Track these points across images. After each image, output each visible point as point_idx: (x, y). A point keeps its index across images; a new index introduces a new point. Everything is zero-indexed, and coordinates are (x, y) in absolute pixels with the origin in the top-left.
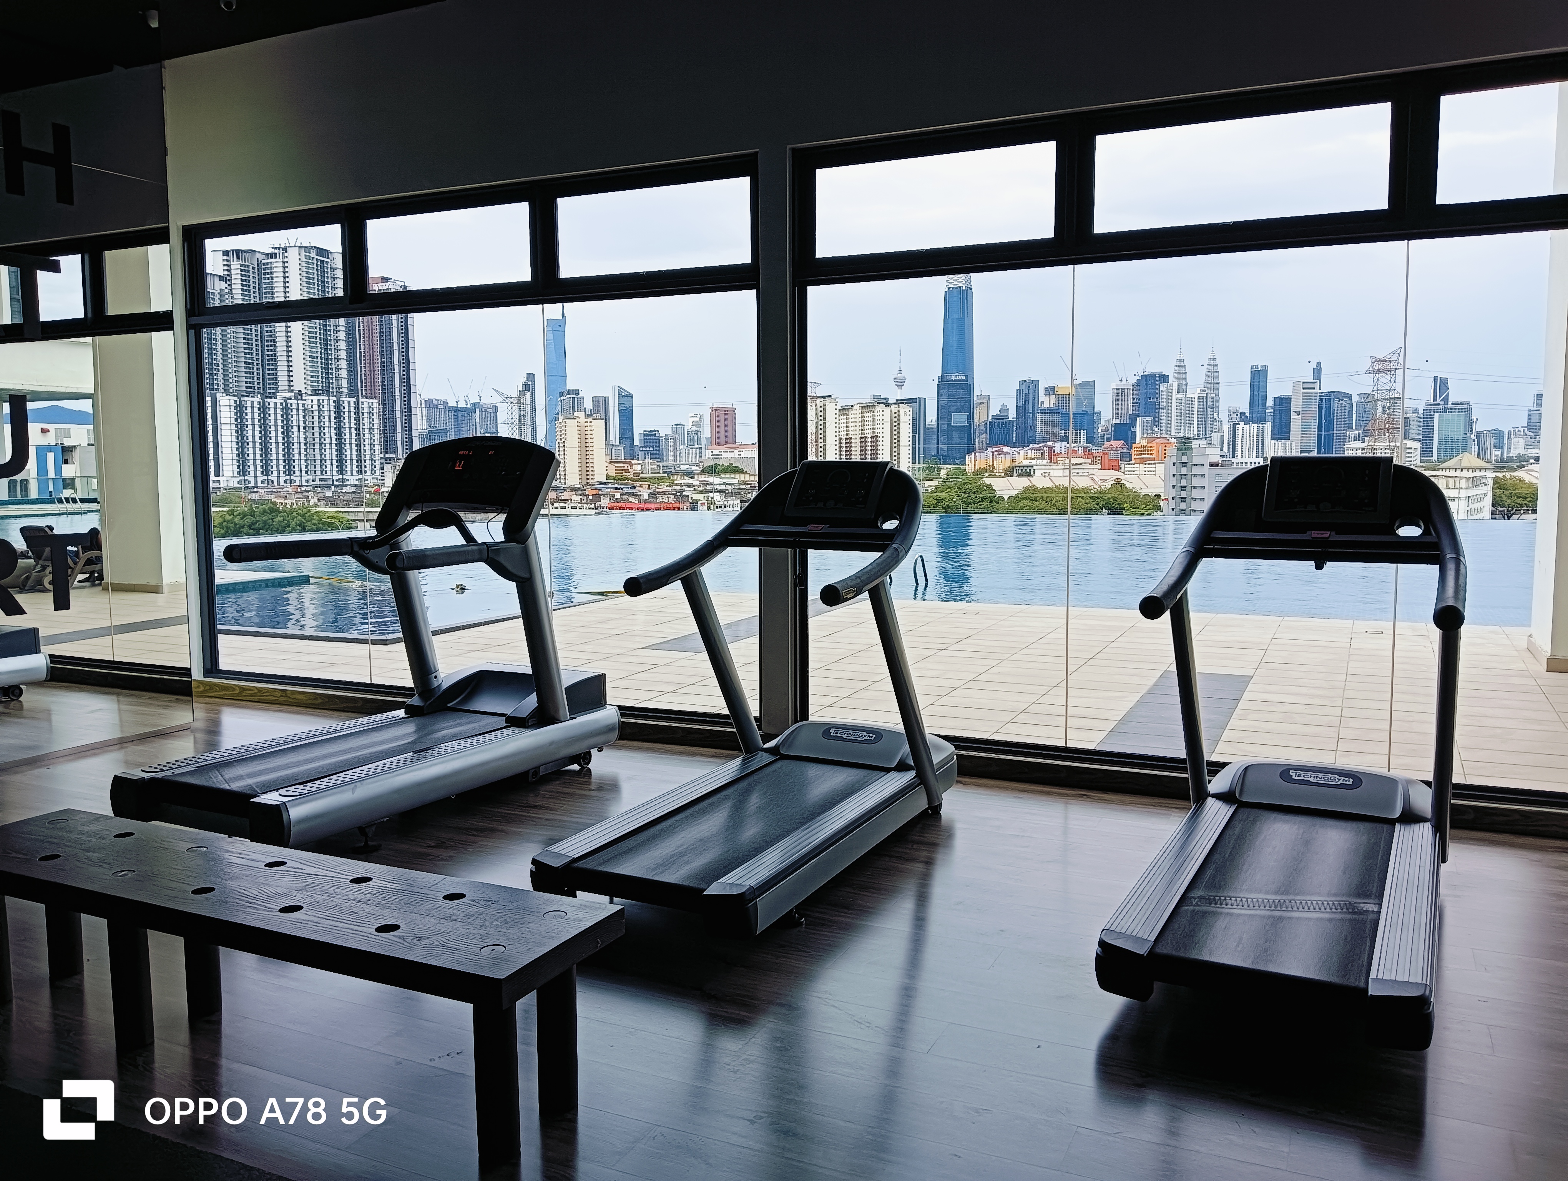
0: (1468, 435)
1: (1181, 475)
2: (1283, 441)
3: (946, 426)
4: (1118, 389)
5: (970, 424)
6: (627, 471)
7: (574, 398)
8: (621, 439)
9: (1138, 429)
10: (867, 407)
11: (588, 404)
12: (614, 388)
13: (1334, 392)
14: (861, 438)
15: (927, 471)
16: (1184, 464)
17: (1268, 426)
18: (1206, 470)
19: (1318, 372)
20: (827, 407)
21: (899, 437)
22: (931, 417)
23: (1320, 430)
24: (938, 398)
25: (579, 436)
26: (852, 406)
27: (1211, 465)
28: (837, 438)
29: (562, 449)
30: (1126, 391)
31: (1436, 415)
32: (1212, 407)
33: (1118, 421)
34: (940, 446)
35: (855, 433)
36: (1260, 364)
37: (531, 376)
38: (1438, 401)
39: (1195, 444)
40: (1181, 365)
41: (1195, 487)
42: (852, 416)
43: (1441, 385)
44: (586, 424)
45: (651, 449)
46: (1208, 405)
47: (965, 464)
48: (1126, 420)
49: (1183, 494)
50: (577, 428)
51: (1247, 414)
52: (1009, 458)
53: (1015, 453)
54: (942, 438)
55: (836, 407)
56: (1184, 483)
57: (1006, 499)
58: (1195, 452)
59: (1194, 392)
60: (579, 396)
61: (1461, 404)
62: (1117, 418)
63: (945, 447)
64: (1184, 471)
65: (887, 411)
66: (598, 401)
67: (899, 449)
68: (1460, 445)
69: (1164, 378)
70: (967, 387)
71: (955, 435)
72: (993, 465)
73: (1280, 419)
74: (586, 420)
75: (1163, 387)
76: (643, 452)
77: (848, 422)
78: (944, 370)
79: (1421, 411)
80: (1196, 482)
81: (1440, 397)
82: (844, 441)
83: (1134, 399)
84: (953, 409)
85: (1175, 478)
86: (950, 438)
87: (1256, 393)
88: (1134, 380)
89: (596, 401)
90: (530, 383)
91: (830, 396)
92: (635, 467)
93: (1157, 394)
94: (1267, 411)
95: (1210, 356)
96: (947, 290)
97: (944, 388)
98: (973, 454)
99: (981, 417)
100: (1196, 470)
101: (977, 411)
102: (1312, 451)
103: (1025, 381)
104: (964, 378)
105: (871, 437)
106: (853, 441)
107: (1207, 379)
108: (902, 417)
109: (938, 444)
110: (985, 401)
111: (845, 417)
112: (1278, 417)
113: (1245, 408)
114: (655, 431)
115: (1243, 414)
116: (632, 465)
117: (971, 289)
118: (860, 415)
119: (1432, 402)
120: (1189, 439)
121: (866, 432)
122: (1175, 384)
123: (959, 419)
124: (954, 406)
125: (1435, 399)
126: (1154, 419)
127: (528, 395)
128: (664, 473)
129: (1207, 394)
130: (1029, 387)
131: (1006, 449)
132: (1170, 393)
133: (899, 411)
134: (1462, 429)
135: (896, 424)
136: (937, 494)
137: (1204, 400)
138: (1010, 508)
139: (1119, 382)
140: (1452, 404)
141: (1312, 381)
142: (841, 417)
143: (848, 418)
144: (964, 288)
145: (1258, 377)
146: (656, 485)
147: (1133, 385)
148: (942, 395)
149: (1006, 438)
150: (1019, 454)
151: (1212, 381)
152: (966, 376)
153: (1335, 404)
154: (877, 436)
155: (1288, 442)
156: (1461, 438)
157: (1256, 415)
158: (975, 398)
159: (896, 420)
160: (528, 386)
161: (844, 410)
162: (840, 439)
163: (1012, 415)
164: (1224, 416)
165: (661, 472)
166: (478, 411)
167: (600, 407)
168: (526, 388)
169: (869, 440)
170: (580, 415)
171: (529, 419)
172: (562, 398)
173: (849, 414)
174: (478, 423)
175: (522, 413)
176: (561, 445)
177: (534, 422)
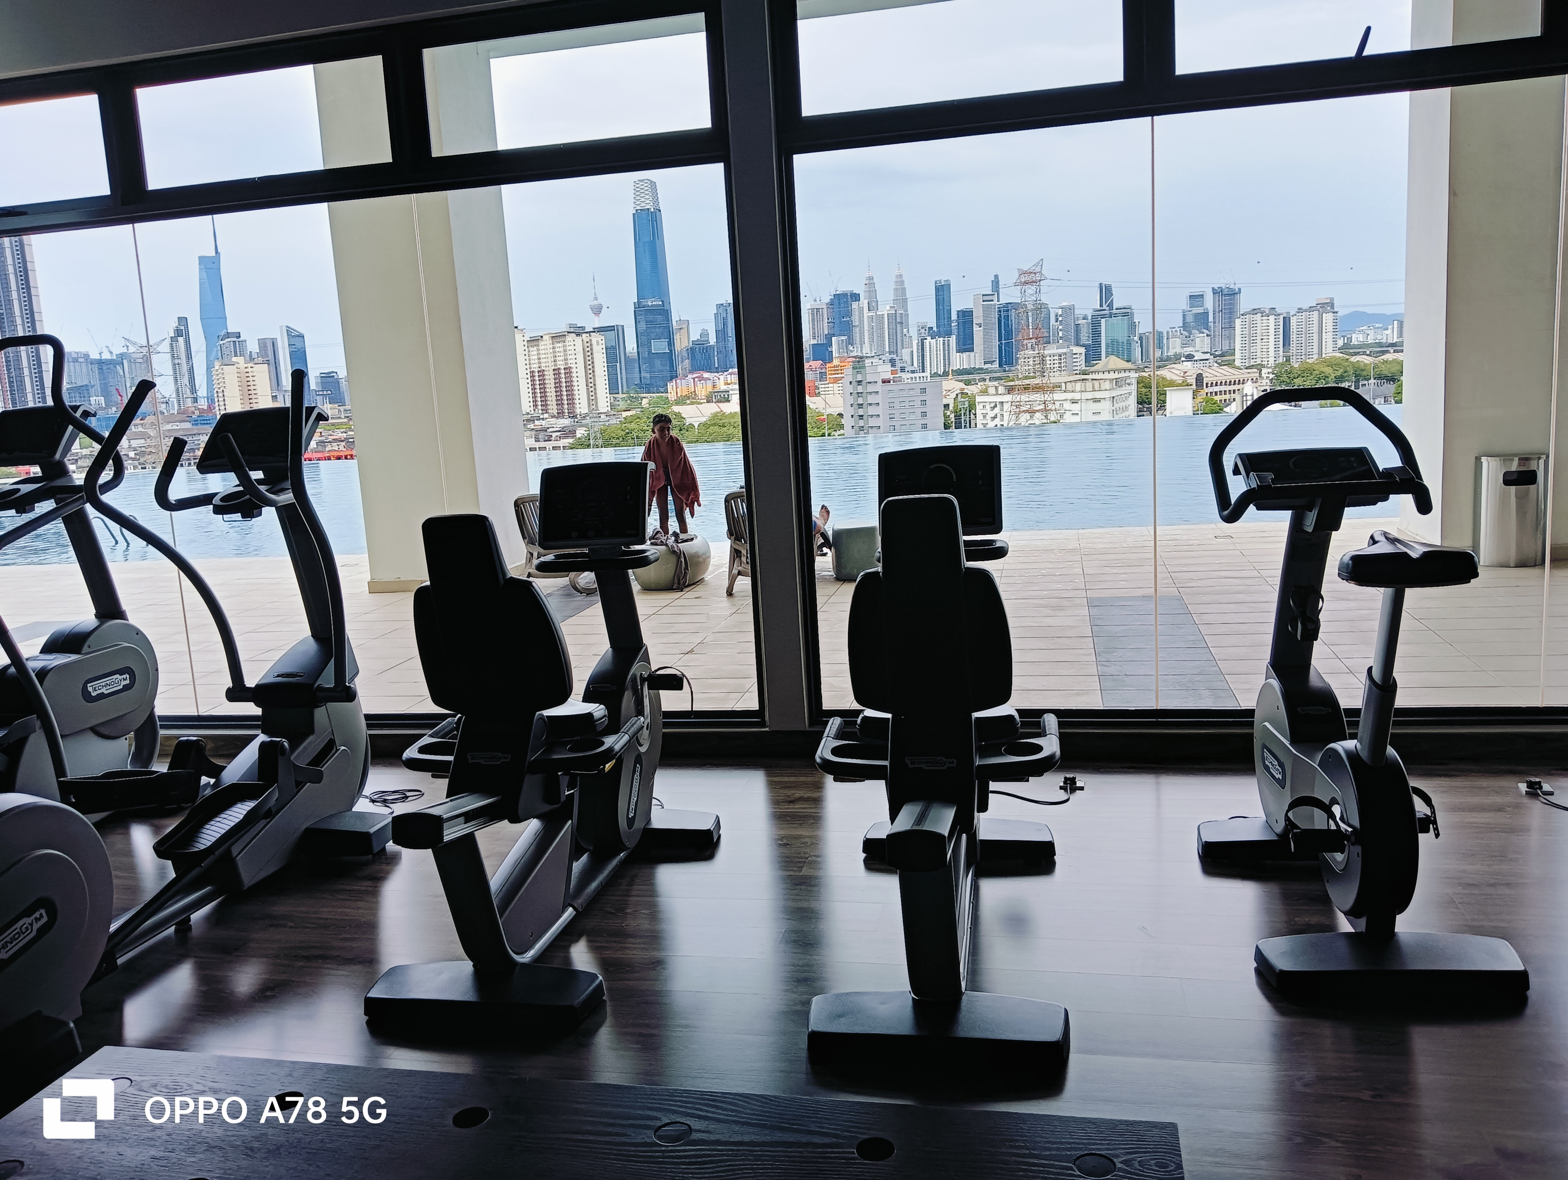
0: (1132, 337)
1: (858, 393)
2: (967, 353)
3: (647, 353)
4: (812, 310)
5: (671, 351)
7: (234, 342)
9: (834, 348)
10: (558, 337)
11: (253, 347)
12: (281, 327)
13: (1011, 303)
14: (554, 370)
15: (629, 401)
16: (859, 382)
17: (953, 339)
18: (879, 387)
19: (996, 283)
21: (593, 367)
22: (631, 346)
23: (1000, 340)
24: (636, 326)
25: (240, 384)
26: (542, 337)
27: (884, 382)
28: (528, 372)
30: (821, 310)
31: (1103, 321)
32: (901, 323)
33: (815, 342)
34: (643, 374)
35: (547, 364)
36: (943, 278)
37: (183, 321)
38: (1105, 307)
39: (868, 362)
40: (870, 283)
41: (870, 404)
42: (543, 347)
43: (1106, 292)
44: (246, 370)
45: (329, 392)
46: (898, 321)
47: (667, 393)
48: (822, 341)
49: (861, 412)
50: (237, 375)
51: (935, 329)
52: (709, 384)
53: (715, 378)
54: (644, 367)
55: (524, 338)
56: (860, 401)
57: (696, 427)
58: (868, 370)
59: (885, 309)
60: (240, 339)
61: (1124, 308)
62: (814, 338)
63: (648, 375)
64: (860, 389)
65: (578, 340)
66: (265, 343)
67: (595, 380)
68: (1125, 347)
69: (856, 297)
70: (664, 312)
71: (658, 363)
72: (695, 391)
73: (964, 331)
74: (246, 365)
75: (855, 305)
76: (321, 397)
77: (539, 354)
78: (639, 297)
79: (1090, 318)
80: (871, 399)
81: (1106, 303)
82: (537, 374)
83: (828, 319)
84: (653, 336)
85: (852, 397)
86: (652, 365)
87: (941, 307)
88: (827, 299)
89: (262, 343)
90: (182, 328)
93: (849, 314)
94: (953, 324)
95: (897, 272)
96: (635, 212)
97: (641, 315)
98: (674, 381)
99: (681, 343)
100: (870, 388)
101: (677, 337)
102: (994, 361)
103: (722, 304)
104: (661, 303)
105: (565, 369)
106: (546, 373)
107: (896, 294)
108: (595, 346)
109: (640, 373)
110: (685, 326)
111: (535, 348)
112: (962, 329)
113: (932, 322)
114: (334, 372)
115: (931, 328)
117: (660, 211)
118: (551, 346)
119: (1098, 307)
120: (861, 358)
121: (558, 363)
122: (866, 302)
123: (659, 346)
124: (653, 332)
125: (1101, 305)
126: (849, 337)
127: (181, 339)
128: (346, 417)
129: (896, 310)
130: (727, 310)
131: (706, 375)
132: (861, 310)
133: (591, 340)
134: (1126, 335)
135: (589, 354)
136: (626, 425)
137: (892, 317)
138: (700, 435)
139: (813, 303)
140: (1117, 309)
141: (991, 293)
142: (531, 349)
143: (538, 350)
144: (652, 210)
145: (942, 292)
146: (330, 432)
147: (827, 304)
148: (639, 322)
149: (707, 363)
150: (719, 379)
151: (901, 299)
152: (663, 301)
153: (1013, 313)
154: (570, 368)
155: (972, 354)
156: (1125, 341)
157: (942, 329)
158: (674, 323)
159: (589, 349)
160: (182, 331)
161: (534, 341)
162: (532, 372)
163: (712, 340)
164: (913, 332)
165: (343, 417)
166: (125, 362)
167: (268, 350)
168: (178, 333)
169: (563, 371)
170: (240, 360)
171: (185, 368)
172: (221, 342)
173: (538, 345)
174: (127, 375)
175: (176, 361)
176: (221, 395)
177: (191, 371)
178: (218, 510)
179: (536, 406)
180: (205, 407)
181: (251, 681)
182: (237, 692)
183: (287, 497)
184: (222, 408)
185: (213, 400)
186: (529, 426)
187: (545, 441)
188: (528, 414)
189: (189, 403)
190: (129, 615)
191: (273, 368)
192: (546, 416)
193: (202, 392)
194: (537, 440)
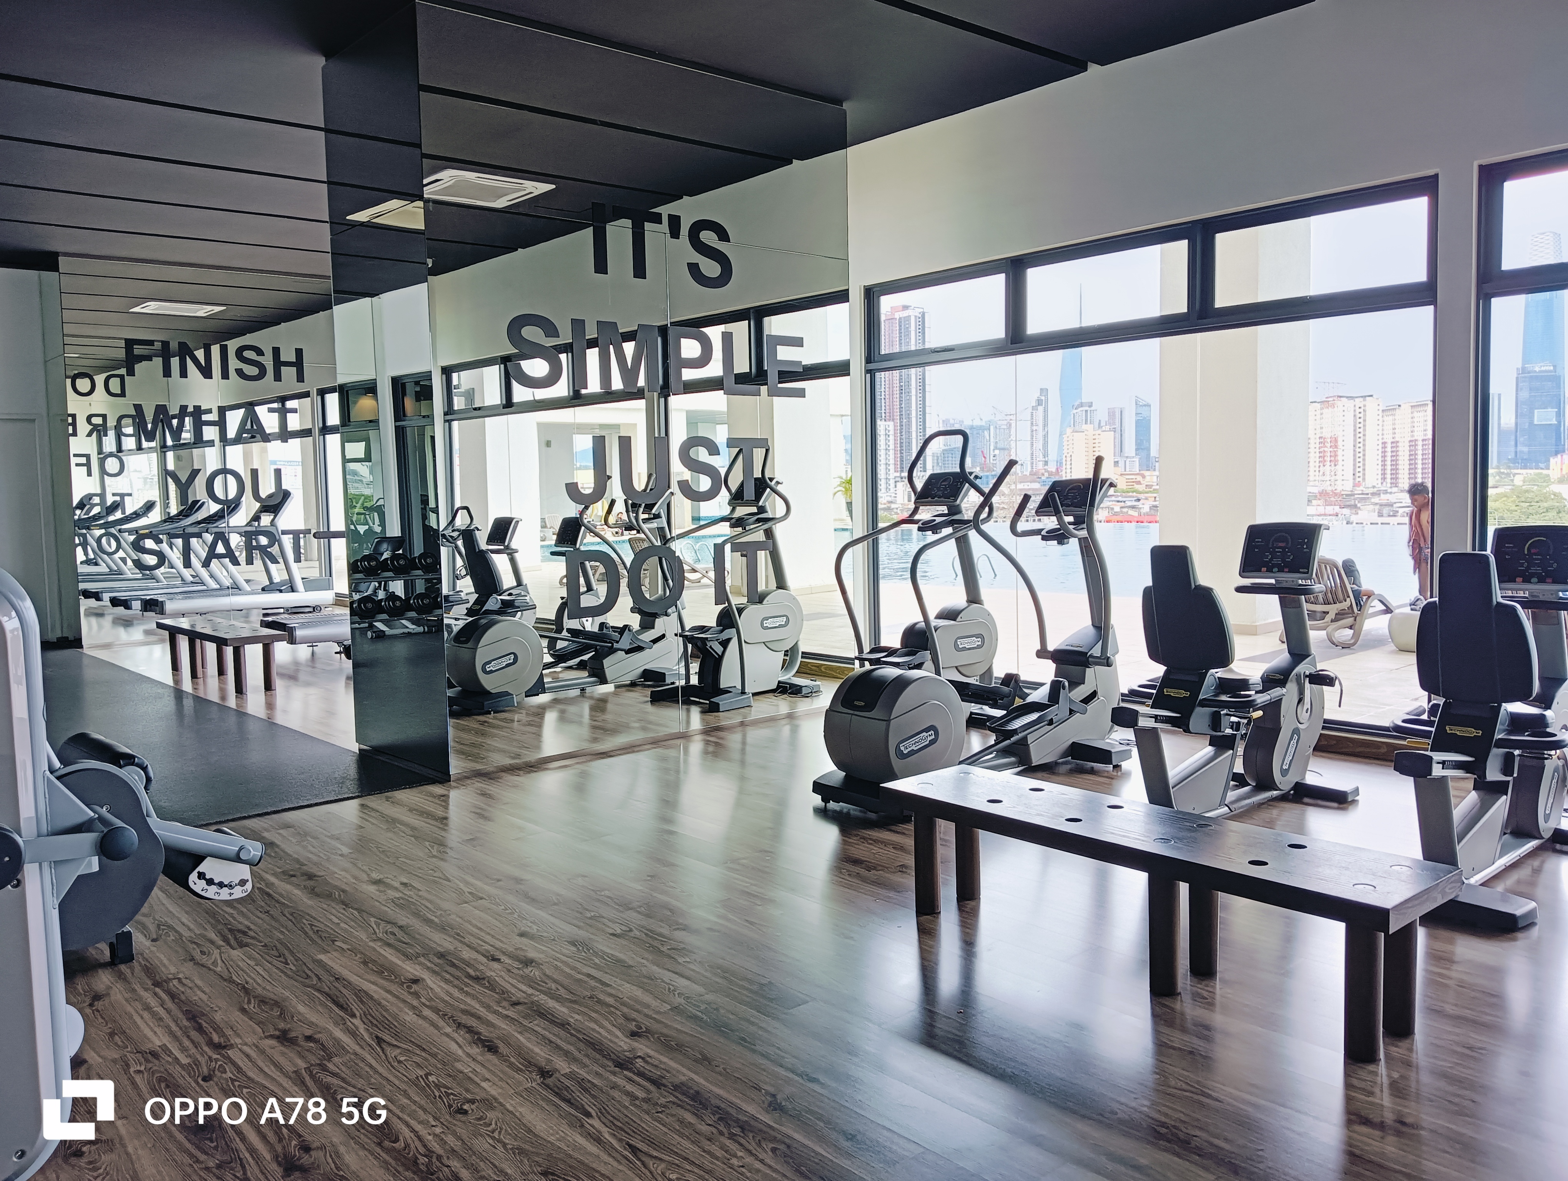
3: (1527, 426)
5: (1559, 423)
6: (1139, 483)
7: (1086, 411)
8: (1137, 450)
11: (1101, 415)
12: (1131, 397)
14: (1410, 441)
20: (1367, 408)
24: (1518, 396)
25: (1087, 449)
28: (1380, 442)
29: (1069, 463)
34: (1520, 448)
35: (1402, 435)
37: (1044, 391)
44: (1095, 437)
47: (1549, 469)
50: (1085, 441)
54: (1522, 439)
55: (1378, 408)
60: (1092, 409)
63: (1526, 449)
66: (1114, 413)
70: (1556, 379)
71: (1540, 435)
74: (1094, 432)
77: (1394, 424)
78: (1525, 362)
82: (1389, 445)
84: (1536, 406)
86: (1531, 438)
89: (1111, 412)
90: (1043, 398)
91: (1371, 396)
92: (1148, 478)
97: (1526, 385)
98: (1558, 457)
104: (1552, 368)
105: (1423, 440)
106: (1400, 444)
109: (1516, 446)
111: (1390, 418)
116: (1144, 477)
121: (1415, 434)
123: (1545, 417)
124: (1537, 400)
127: (1041, 408)
142: (1386, 418)
143: (1394, 420)
148: (1522, 392)
152: (1554, 367)
160: (1042, 400)
161: (1389, 411)
162: (1384, 443)
166: (992, 428)
167: (1115, 419)
168: (1039, 402)
169: (1420, 443)
170: (1089, 427)
171: (1041, 434)
172: (1075, 411)
173: (1394, 415)
174: (992, 439)
175: (1034, 428)
176: (1069, 459)
177: (1046, 437)
178: (1044, 538)
179: (1384, 479)
180: (1054, 470)
181: (1051, 647)
182: (1042, 653)
183: (1084, 533)
184: (1068, 471)
185: (1061, 463)
186: (1373, 500)
187: (1389, 516)
188: (1374, 487)
189: (1040, 465)
190: (985, 603)
191: (1118, 435)
192: (1395, 490)
193: (1053, 456)
194: (1380, 515)
